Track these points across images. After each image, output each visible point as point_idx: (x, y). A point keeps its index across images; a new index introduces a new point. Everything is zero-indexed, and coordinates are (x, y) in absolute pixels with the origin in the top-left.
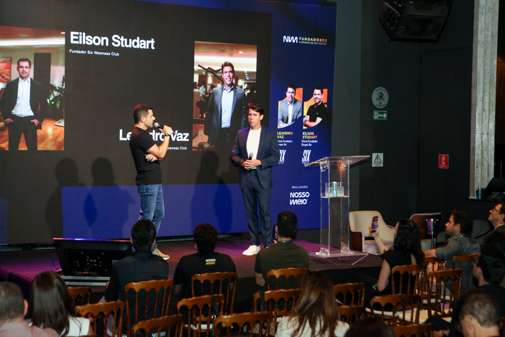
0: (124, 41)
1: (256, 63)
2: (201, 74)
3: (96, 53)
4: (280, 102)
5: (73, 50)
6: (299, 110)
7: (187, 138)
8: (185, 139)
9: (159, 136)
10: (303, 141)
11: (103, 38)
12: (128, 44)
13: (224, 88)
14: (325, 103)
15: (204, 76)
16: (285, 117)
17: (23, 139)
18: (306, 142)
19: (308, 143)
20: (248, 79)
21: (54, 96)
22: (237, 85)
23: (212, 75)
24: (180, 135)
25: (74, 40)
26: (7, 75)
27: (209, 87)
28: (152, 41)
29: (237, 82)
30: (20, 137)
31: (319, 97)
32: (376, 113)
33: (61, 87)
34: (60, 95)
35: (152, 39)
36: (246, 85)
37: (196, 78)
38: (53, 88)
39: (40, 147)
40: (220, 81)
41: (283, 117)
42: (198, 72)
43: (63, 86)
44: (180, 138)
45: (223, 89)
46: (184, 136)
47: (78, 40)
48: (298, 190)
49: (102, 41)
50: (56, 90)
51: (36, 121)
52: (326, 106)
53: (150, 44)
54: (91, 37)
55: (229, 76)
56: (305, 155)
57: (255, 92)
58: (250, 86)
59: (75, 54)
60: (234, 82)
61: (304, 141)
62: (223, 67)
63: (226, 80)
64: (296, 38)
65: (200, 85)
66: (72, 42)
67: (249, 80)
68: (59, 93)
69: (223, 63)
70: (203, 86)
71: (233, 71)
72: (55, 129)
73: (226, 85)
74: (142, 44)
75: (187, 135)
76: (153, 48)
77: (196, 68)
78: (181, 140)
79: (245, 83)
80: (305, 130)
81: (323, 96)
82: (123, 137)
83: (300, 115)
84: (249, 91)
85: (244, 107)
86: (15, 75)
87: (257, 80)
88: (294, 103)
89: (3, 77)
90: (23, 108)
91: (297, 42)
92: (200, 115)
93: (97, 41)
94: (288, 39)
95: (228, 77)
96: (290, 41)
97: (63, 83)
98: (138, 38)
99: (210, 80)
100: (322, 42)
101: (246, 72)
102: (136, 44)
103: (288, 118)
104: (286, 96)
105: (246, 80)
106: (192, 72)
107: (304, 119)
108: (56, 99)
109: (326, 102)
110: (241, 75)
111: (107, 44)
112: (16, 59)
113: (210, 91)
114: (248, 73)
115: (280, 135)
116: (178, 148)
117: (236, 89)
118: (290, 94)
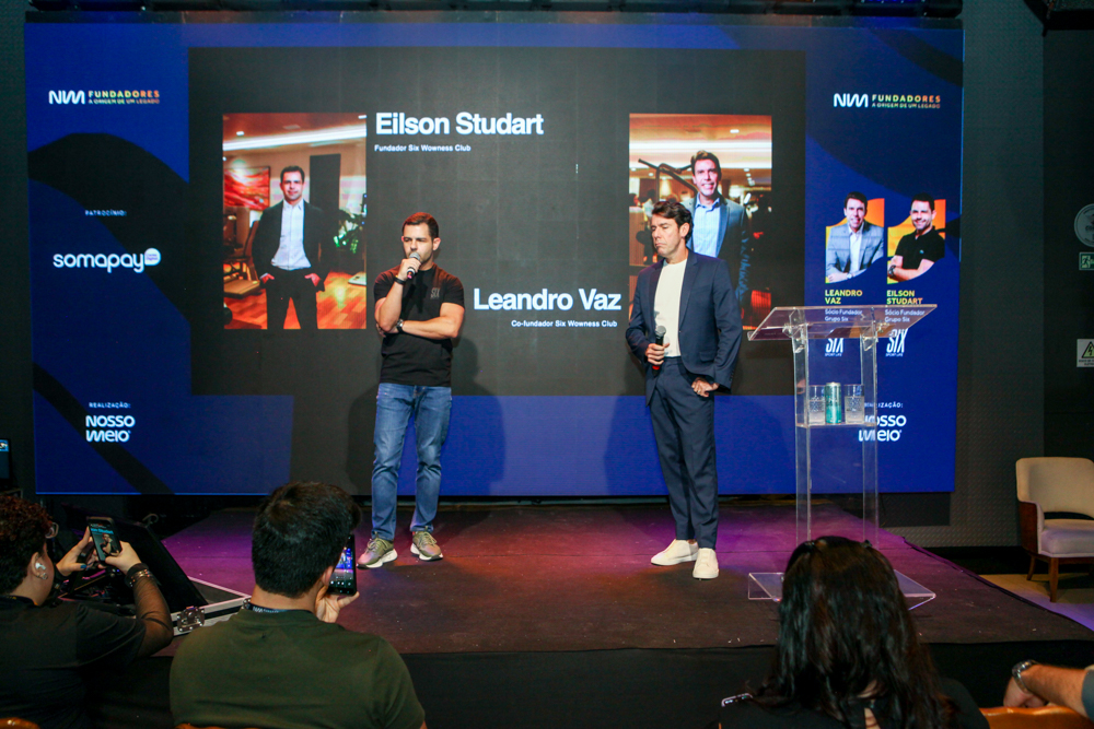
0: (480, 123)
1: (770, 151)
2: (645, 177)
3: (424, 148)
4: (829, 229)
5: (382, 145)
6: (876, 243)
7: (617, 304)
8: (613, 307)
9: (555, 301)
10: (887, 312)
11: (438, 121)
12: (489, 127)
13: (698, 202)
14: (941, 230)
15: (653, 180)
16: (844, 259)
17: (291, 310)
18: (897, 313)
19: (901, 316)
20: (751, 182)
21: (346, 229)
22: (729, 198)
23: (670, 178)
24: (601, 299)
25: (384, 127)
26: (263, 197)
28: (539, 120)
29: (726, 191)
30: (287, 307)
31: (925, 216)
32: (1084, 257)
33: (358, 213)
34: (357, 228)
35: (539, 116)
36: (749, 195)
37: (634, 186)
38: (345, 216)
39: (323, 324)
40: (688, 190)
42: (639, 173)
43: (363, 211)
44: (601, 305)
45: (695, 206)
46: (610, 300)
47: (391, 127)
48: (879, 412)
49: (436, 125)
50: (350, 220)
51: (314, 277)
52: (943, 235)
53: (534, 126)
54: (415, 120)
55: (709, 180)
56: (894, 339)
57: (770, 209)
58: (758, 198)
59: (386, 152)
60: (720, 190)
61: (891, 313)
62: (693, 161)
63: (702, 188)
64: (865, 97)
65: (643, 200)
66: (380, 131)
67: (756, 186)
68: (356, 225)
69: (694, 154)
70: (650, 199)
71: (717, 169)
72: (349, 290)
73: (702, 197)
74: (518, 126)
75: (617, 297)
76: (540, 131)
77: (634, 165)
78: (605, 307)
79: (746, 193)
80: (892, 287)
81: (934, 216)
82: (481, 303)
83: (879, 255)
84: (755, 209)
85: (744, 241)
86: (276, 196)
87: (773, 186)
88: (864, 232)
89: (256, 202)
90: (291, 254)
91: (866, 105)
92: (645, 259)
93: (426, 126)
94: (843, 100)
95: (705, 182)
96: (850, 105)
97: (363, 206)
98: (509, 115)
99: (665, 189)
100: (928, 103)
101: (747, 170)
102: (504, 126)
103: (849, 262)
104: (842, 217)
105: (748, 186)
106: (625, 173)
107: (890, 264)
108: (349, 236)
109: (943, 226)
110: (738, 177)
111: (447, 131)
112: (277, 169)
114: (751, 171)
115: (832, 296)
116: (598, 324)
117: (726, 204)
118: (854, 213)
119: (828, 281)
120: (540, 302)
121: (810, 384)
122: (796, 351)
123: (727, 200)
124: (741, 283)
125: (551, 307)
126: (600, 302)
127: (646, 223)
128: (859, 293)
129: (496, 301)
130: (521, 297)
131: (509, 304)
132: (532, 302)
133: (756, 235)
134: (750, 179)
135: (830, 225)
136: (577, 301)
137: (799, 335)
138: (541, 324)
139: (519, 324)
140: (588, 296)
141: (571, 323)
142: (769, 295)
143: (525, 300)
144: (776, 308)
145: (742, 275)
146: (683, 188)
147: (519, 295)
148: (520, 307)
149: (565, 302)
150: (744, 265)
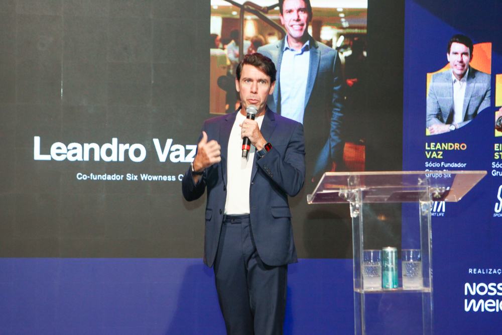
2: (228, 16)
4: (430, 76)
6: (482, 93)
8: (190, 159)
9: (126, 152)
10: (494, 165)
13: (286, 45)
15: (237, 20)
20: (345, 24)
22: (320, 40)
23: (255, 17)
24: (178, 150)
27: (247, 44)
29: (317, 32)
36: (342, 38)
37: (216, 26)
40: (276, 32)
41: (440, 110)
42: (221, 11)
44: (177, 157)
45: (282, 49)
46: (187, 152)
48: (487, 279)
55: (298, 20)
57: (365, 54)
58: (352, 40)
60: (310, 31)
61: (499, 166)
63: (291, 29)
65: (225, 41)
67: (350, 27)
70: (233, 42)
73: (291, 39)
77: (215, 3)
78: (182, 159)
79: (339, 35)
80: (500, 141)
82: (42, 153)
84: (348, 53)
85: (336, 88)
87: (368, 28)
88: (468, 78)
92: (227, 107)
95: (295, 23)
99: (250, 29)
101: (340, 10)
103: (452, 113)
104: (445, 63)
105: (342, 28)
106: (207, 12)
107: (498, 114)
110: (330, 17)
113: (249, 51)
114: (345, 11)
115: (433, 150)
116: (174, 178)
117: (317, 47)
118: (458, 57)
119: (428, 133)
120: (109, 152)
121: (365, 248)
122: (353, 215)
123: (318, 43)
124: (332, 134)
125: (122, 159)
126: (177, 153)
127: (229, 67)
128: (463, 147)
129: (59, 151)
130: (87, 146)
131: (74, 155)
132: (100, 153)
133: (350, 82)
134: (343, 20)
135: (432, 71)
136: (151, 152)
137: (354, 200)
138: (109, 178)
139: (85, 177)
140: (163, 148)
141: (144, 177)
142: (363, 148)
143: (92, 151)
144: (328, 174)
145: (334, 125)
146: (270, 29)
147: (86, 145)
148: (87, 158)
149: (137, 153)
150: (336, 115)
